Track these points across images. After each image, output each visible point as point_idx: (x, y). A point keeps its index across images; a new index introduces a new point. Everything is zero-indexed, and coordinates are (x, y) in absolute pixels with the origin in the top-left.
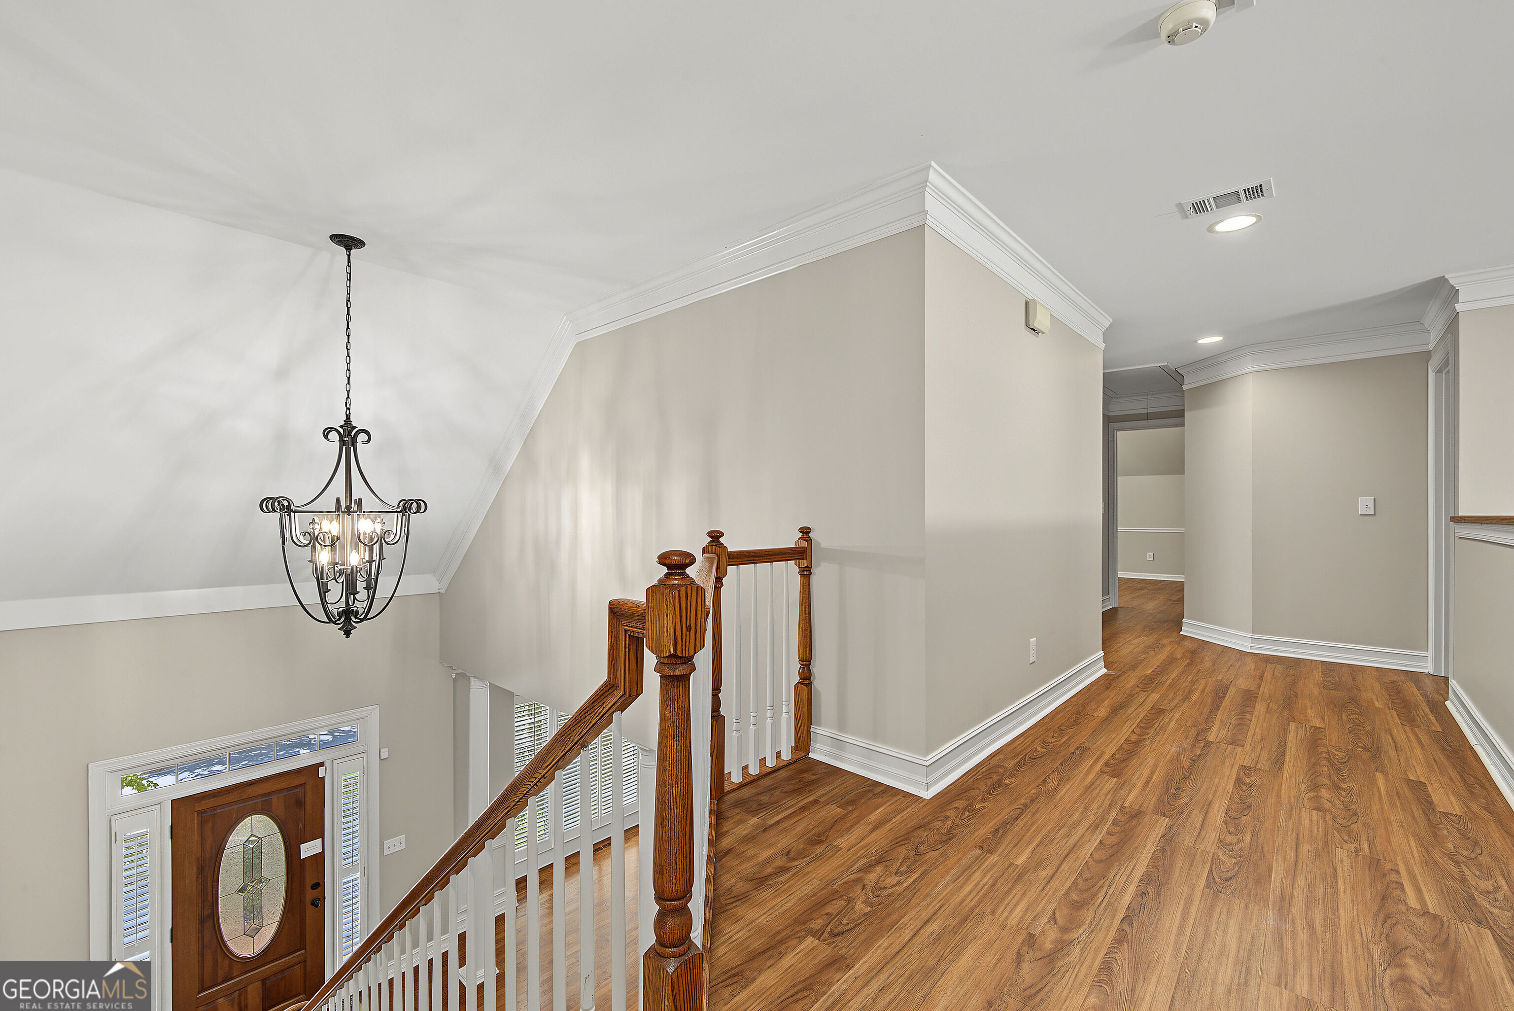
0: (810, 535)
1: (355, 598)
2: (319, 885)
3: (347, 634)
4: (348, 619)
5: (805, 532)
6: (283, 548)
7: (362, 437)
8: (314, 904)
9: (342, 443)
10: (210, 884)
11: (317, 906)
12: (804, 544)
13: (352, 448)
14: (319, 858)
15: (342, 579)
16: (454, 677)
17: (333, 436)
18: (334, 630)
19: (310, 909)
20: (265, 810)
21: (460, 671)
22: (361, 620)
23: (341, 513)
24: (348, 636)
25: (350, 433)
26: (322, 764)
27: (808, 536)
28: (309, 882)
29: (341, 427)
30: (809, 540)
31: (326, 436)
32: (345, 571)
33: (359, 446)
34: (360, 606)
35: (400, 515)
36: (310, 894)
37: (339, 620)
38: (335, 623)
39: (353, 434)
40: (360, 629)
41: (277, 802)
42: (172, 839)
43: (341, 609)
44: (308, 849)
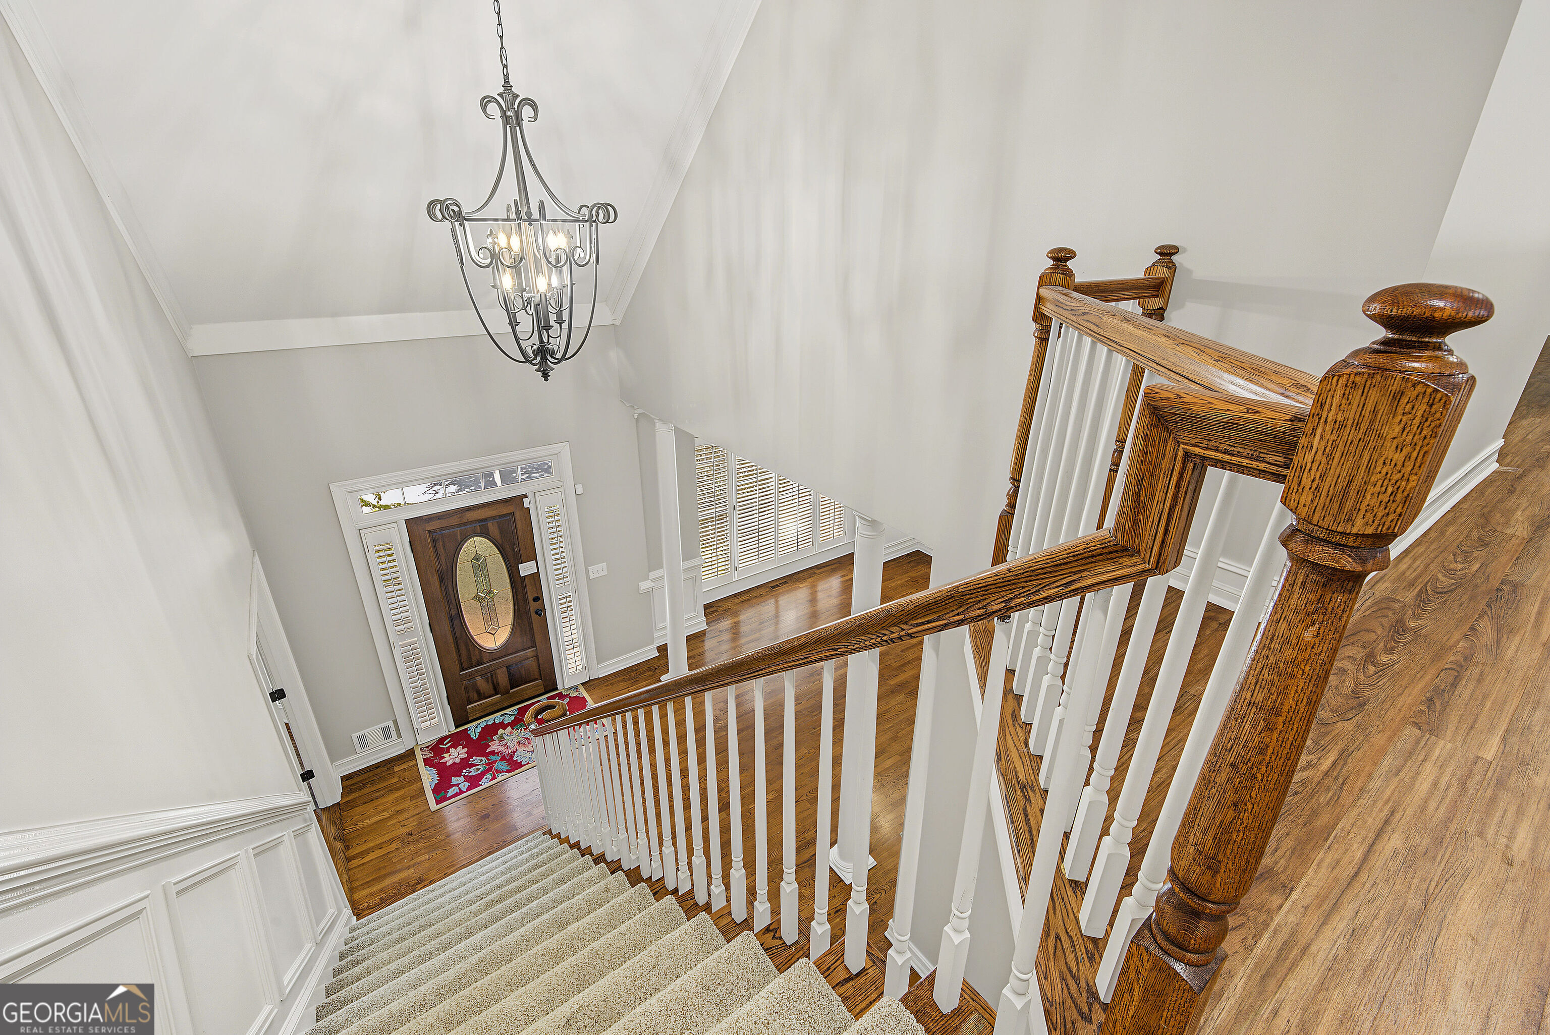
0: (1174, 258)
1: (549, 336)
2: (538, 599)
3: (546, 376)
4: (544, 359)
5: (1167, 253)
6: (462, 268)
7: (527, 112)
8: (537, 613)
9: (506, 119)
10: (451, 590)
11: (540, 615)
12: (1162, 272)
13: (518, 128)
14: (536, 577)
15: (531, 310)
16: (636, 417)
17: (493, 108)
18: (531, 371)
19: (535, 617)
20: (485, 534)
21: (641, 411)
22: (560, 361)
23: (521, 222)
24: (546, 380)
25: (513, 105)
26: (526, 496)
27: (1170, 259)
28: (531, 598)
29: (500, 95)
30: (1172, 267)
31: (484, 107)
32: (533, 299)
33: (525, 123)
34: (557, 344)
35: (588, 224)
36: (533, 606)
37: (535, 359)
38: (531, 362)
39: (516, 106)
40: (558, 371)
41: (493, 528)
42: (412, 552)
43: (535, 347)
44: (526, 569)
